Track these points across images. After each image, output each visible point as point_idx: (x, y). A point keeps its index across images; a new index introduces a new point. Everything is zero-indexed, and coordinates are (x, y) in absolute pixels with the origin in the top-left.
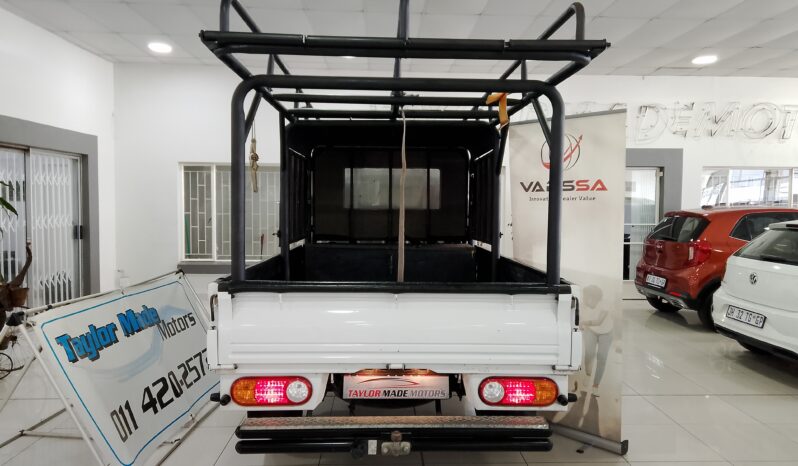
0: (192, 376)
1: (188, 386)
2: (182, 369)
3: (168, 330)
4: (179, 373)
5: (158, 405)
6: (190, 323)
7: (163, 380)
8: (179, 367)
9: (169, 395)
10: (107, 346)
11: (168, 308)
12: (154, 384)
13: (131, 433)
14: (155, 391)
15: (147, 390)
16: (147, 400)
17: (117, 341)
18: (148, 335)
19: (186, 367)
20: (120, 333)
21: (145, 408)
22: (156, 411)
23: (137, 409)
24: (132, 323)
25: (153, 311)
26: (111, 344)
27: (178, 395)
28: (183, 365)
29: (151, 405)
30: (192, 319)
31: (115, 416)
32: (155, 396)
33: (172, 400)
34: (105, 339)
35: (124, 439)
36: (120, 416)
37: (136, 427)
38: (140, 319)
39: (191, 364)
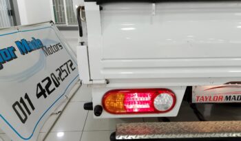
0: (64, 74)
1: (62, 80)
2: (58, 71)
3: (48, 51)
4: (57, 74)
5: (46, 93)
6: (60, 48)
7: (48, 78)
8: (57, 70)
9: (52, 86)
10: (8, 61)
11: (47, 40)
12: (43, 81)
13: (29, 113)
14: (44, 85)
15: (39, 85)
16: (39, 91)
17: (16, 57)
18: (36, 54)
19: (60, 70)
20: (18, 52)
21: (38, 96)
22: (45, 96)
23: (33, 97)
24: (26, 47)
25: (39, 41)
26: (11, 59)
27: (57, 86)
28: (58, 69)
29: (43, 93)
30: (60, 46)
31: (17, 107)
32: (44, 88)
33: (54, 89)
34: (7, 56)
35: (24, 121)
36: (22, 105)
37: (33, 108)
38: (30, 45)
39: (63, 68)
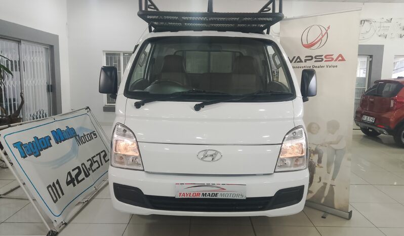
0: (95, 165)
1: (93, 171)
2: (90, 162)
3: (81, 140)
4: (88, 164)
5: (76, 182)
6: (94, 137)
7: (78, 168)
8: (88, 161)
9: (82, 176)
10: (45, 149)
11: (81, 128)
12: (73, 170)
13: (60, 197)
14: (74, 174)
15: (69, 173)
16: (69, 179)
17: (51, 146)
18: (68, 144)
19: (92, 161)
20: (53, 142)
21: (68, 183)
22: (74, 185)
23: (63, 184)
24: (60, 136)
25: (73, 129)
26: (47, 148)
27: (87, 176)
28: (90, 160)
29: (72, 181)
30: (95, 135)
31: (50, 189)
32: (74, 176)
33: (84, 179)
34: (44, 145)
35: (55, 202)
36: (54, 188)
37: (63, 194)
38: (65, 134)
39: (95, 159)
